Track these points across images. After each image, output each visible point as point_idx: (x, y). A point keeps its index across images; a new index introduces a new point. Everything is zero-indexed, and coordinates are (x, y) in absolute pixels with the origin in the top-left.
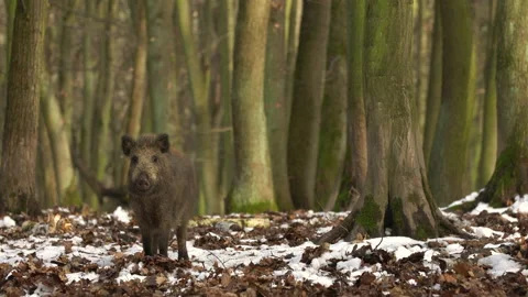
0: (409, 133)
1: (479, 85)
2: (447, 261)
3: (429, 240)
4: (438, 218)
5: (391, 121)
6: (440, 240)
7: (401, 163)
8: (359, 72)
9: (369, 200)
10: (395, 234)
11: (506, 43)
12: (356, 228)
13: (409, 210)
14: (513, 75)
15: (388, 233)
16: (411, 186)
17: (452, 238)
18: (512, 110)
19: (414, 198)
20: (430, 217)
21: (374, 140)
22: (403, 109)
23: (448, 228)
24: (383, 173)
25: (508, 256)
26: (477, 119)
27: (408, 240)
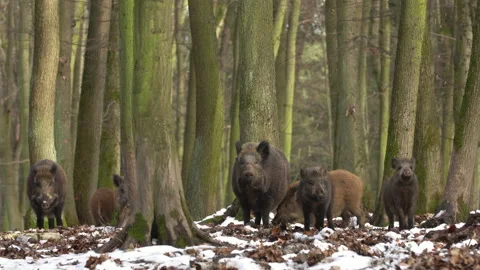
0: (170, 162)
2: (203, 264)
3: (187, 248)
4: (194, 230)
5: (155, 153)
6: (195, 248)
7: (163, 186)
8: (129, 114)
9: (139, 217)
10: (160, 243)
11: (247, 89)
12: (129, 239)
13: (171, 224)
14: (253, 114)
15: (154, 243)
16: (175, 203)
17: (206, 246)
19: (175, 214)
20: (188, 229)
21: (142, 167)
22: (165, 143)
23: (202, 238)
24: (150, 195)
25: (251, 260)
26: (225, 148)
27: (170, 249)
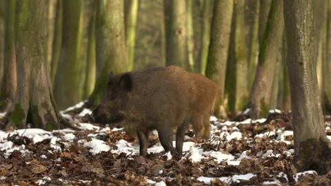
0: (42, 66)
1: (84, 37)
2: (65, 144)
3: (54, 131)
4: (60, 118)
5: (32, 59)
6: (61, 131)
7: (37, 84)
8: (12, 28)
9: (18, 107)
10: (33, 127)
11: (102, 12)
12: (10, 123)
13: (42, 113)
14: (106, 31)
15: (29, 126)
16: (43, 98)
17: (67, 130)
18: (105, 53)
19: (45, 105)
20: (55, 117)
21: (21, 70)
22: (39, 51)
23: (65, 124)
24: (26, 89)
25: (103, 141)
27: (41, 131)
